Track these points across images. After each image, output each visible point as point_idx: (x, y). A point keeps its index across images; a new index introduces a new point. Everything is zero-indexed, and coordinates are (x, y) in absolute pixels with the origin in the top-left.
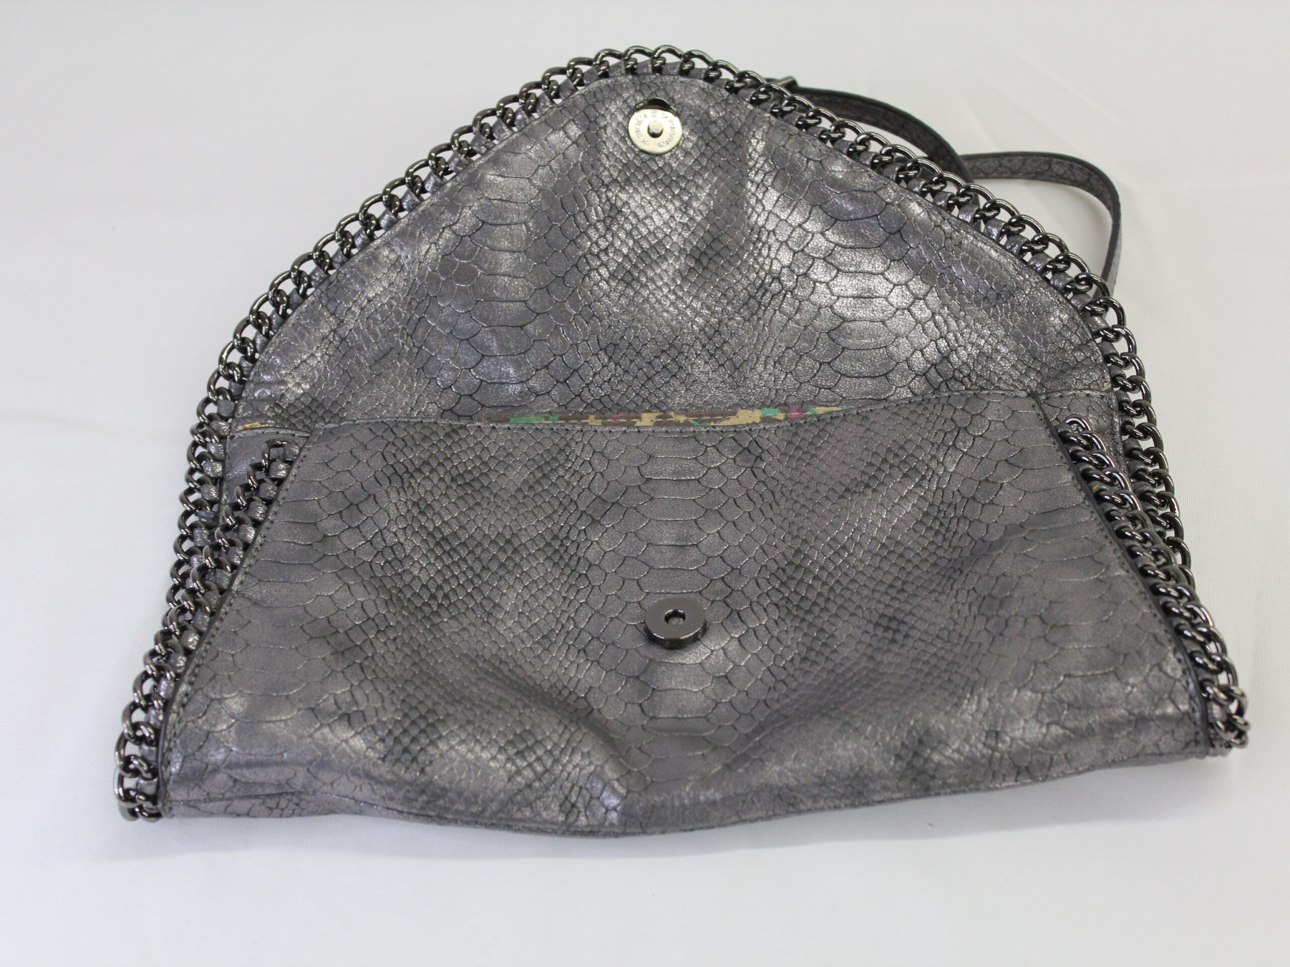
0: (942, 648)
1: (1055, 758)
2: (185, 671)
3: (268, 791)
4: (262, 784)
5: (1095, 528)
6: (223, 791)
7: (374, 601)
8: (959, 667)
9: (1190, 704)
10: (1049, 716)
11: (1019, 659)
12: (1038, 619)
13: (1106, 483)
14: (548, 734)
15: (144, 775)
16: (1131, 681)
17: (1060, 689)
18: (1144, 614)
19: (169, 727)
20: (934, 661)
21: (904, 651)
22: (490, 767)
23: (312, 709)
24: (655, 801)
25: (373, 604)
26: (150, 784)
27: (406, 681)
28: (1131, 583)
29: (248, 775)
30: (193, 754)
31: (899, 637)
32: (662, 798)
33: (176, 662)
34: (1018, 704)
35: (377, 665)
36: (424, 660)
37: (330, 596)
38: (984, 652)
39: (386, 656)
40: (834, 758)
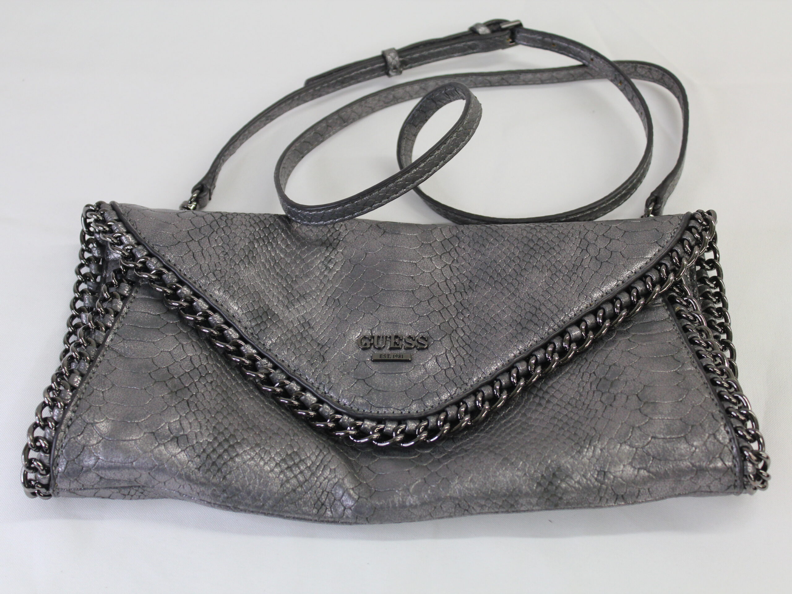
0: (571, 411)
1: (641, 491)
2: (71, 402)
3: (122, 485)
4: (119, 481)
5: (675, 337)
6: (93, 484)
7: (199, 356)
8: (582, 425)
9: (733, 462)
10: (639, 463)
11: (622, 424)
12: (636, 396)
13: (684, 306)
14: (308, 455)
15: (41, 472)
16: (695, 444)
17: (648, 446)
18: (706, 398)
19: (58, 441)
20: (565, 420)
21: (546, 411)
22: (269, 477)
23: (154, 433)
24: (377, 505)
25: (198, 358)
26: (45, 478)
27: (218, 412)
28: (698, 376)
29: (110, 474)
30: (74, 460)
31: (543, 402)
32: (381, 503)
33: (65, 395)
34: (620, 454)
35: (199, 401)
36: (230, 398)
37: (170, 352)
38: (599, 417)
39: (205, 395)
40: (497, 482)
